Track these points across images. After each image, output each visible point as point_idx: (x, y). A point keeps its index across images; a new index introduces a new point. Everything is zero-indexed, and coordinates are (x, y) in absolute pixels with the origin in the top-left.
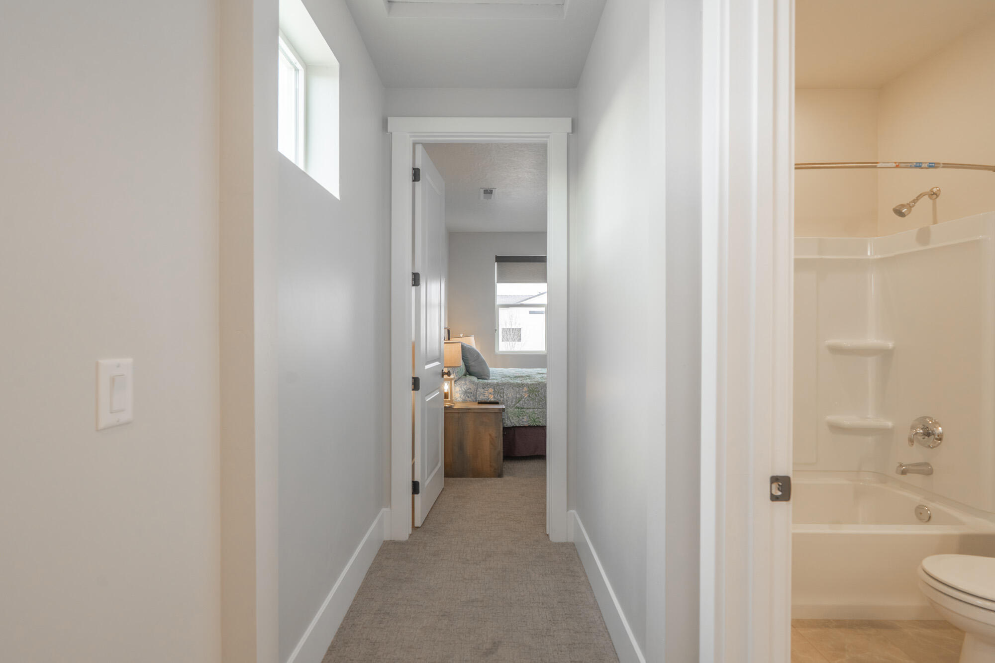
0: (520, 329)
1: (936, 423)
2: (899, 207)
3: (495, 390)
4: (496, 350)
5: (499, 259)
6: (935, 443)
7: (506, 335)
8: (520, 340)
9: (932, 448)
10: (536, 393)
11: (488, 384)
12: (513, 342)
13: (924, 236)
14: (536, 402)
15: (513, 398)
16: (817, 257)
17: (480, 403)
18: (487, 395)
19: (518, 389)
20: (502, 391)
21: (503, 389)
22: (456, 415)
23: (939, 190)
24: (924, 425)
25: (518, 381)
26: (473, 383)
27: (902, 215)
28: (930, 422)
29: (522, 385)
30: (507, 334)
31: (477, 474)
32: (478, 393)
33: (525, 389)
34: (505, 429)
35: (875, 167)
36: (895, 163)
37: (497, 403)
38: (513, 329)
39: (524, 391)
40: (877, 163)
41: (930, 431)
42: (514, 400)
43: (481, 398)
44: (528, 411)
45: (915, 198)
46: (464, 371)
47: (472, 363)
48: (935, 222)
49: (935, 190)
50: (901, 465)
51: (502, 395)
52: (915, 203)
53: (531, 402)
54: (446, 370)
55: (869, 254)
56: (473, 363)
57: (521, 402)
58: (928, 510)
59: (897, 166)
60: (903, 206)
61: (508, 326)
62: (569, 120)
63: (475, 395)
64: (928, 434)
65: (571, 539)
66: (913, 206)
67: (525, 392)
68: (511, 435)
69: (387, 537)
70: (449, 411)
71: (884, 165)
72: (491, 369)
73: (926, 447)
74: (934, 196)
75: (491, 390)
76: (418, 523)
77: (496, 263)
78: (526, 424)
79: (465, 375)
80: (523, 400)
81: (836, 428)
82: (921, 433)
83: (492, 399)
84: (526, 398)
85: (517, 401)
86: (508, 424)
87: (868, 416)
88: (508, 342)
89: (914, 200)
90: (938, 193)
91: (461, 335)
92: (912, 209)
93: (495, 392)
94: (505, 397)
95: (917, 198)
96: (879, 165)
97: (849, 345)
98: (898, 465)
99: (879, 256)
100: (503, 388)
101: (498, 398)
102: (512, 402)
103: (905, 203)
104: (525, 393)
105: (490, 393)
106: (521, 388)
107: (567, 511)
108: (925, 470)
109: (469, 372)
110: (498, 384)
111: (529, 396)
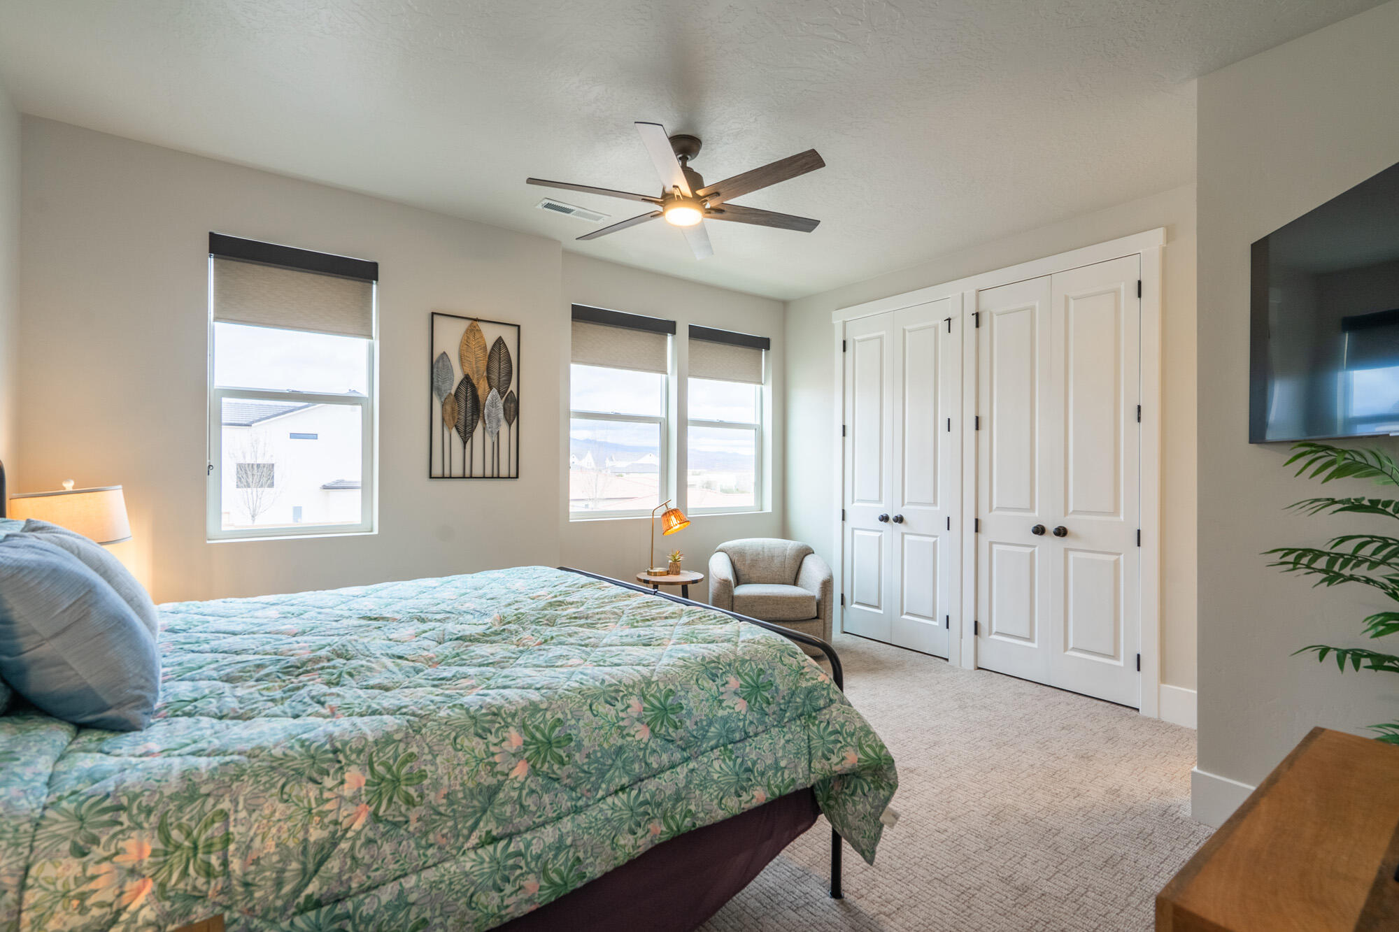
0: (273, 465)
3: (167, 839)
4: (211, 528)
5: (222, 247)
7: (244, 476)
8: (272, 485)
10: (412, 791)
12: (259, 489)
14: (411, 835)
15: (285, 860)
18: (109, 896)
19: (313, 792)
20: (217, 828)
21: (224, 815)
30: (246, 473)
32: (31, 897)
38: (258, 465)
39: (347, 791)
42: (295, 865)
51: (215, 860)
53: (387, 848)
56: (46, 649)
57: (334, 865)
61: (249, 460)
67: (354, 800)
77: (211, 261)
80: (344, 845)
84: (358, 833)
85: (311, 867)
88: (249, 490)
91: (69, 486)
94: (236, 865)
100: (225, 805)
102: (279, 884)
104: (351, 809)
105: (132, 872)
106: (328, 782)
111: (376, 818)
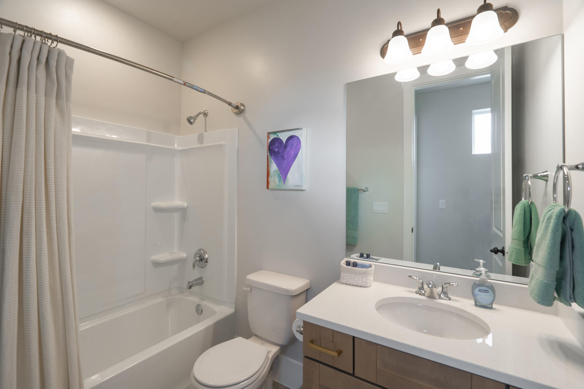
1: (205, 252)
2: (190, 118)
6: (205, 264)
9: (203, 268)
13: (201, 139)
16: (146, 143)
23: (207, 112)
24: (200, 255)
27: (191, 123)
28: (202, 252)
35: (172, 80)
36: (184, 81)
40: (174, 77)
41: (202, 258)
45: (197, 114)
48: (206, 131)
49: (206, 112)
50: (189, 283)
52: (197, 117)
55: (176, 146)
58: (201, 307)
59: (185, 84)
60: (191, 117)
64: (201, 259)
66: (196, 119)
71: (177, 80)
73: (200, 268)
74: (206, 115)
81: (157, 264)
82: (198, 260)
87: (174, 252)
89: (197, 115)
90: (207, 114)
92: (196, 120)
95: (198, 114)
96: (174, 79)
97: (164, 206)
98: (188, 283)
99: (181, 148)
103: (193, 116)
108: (200, 282)
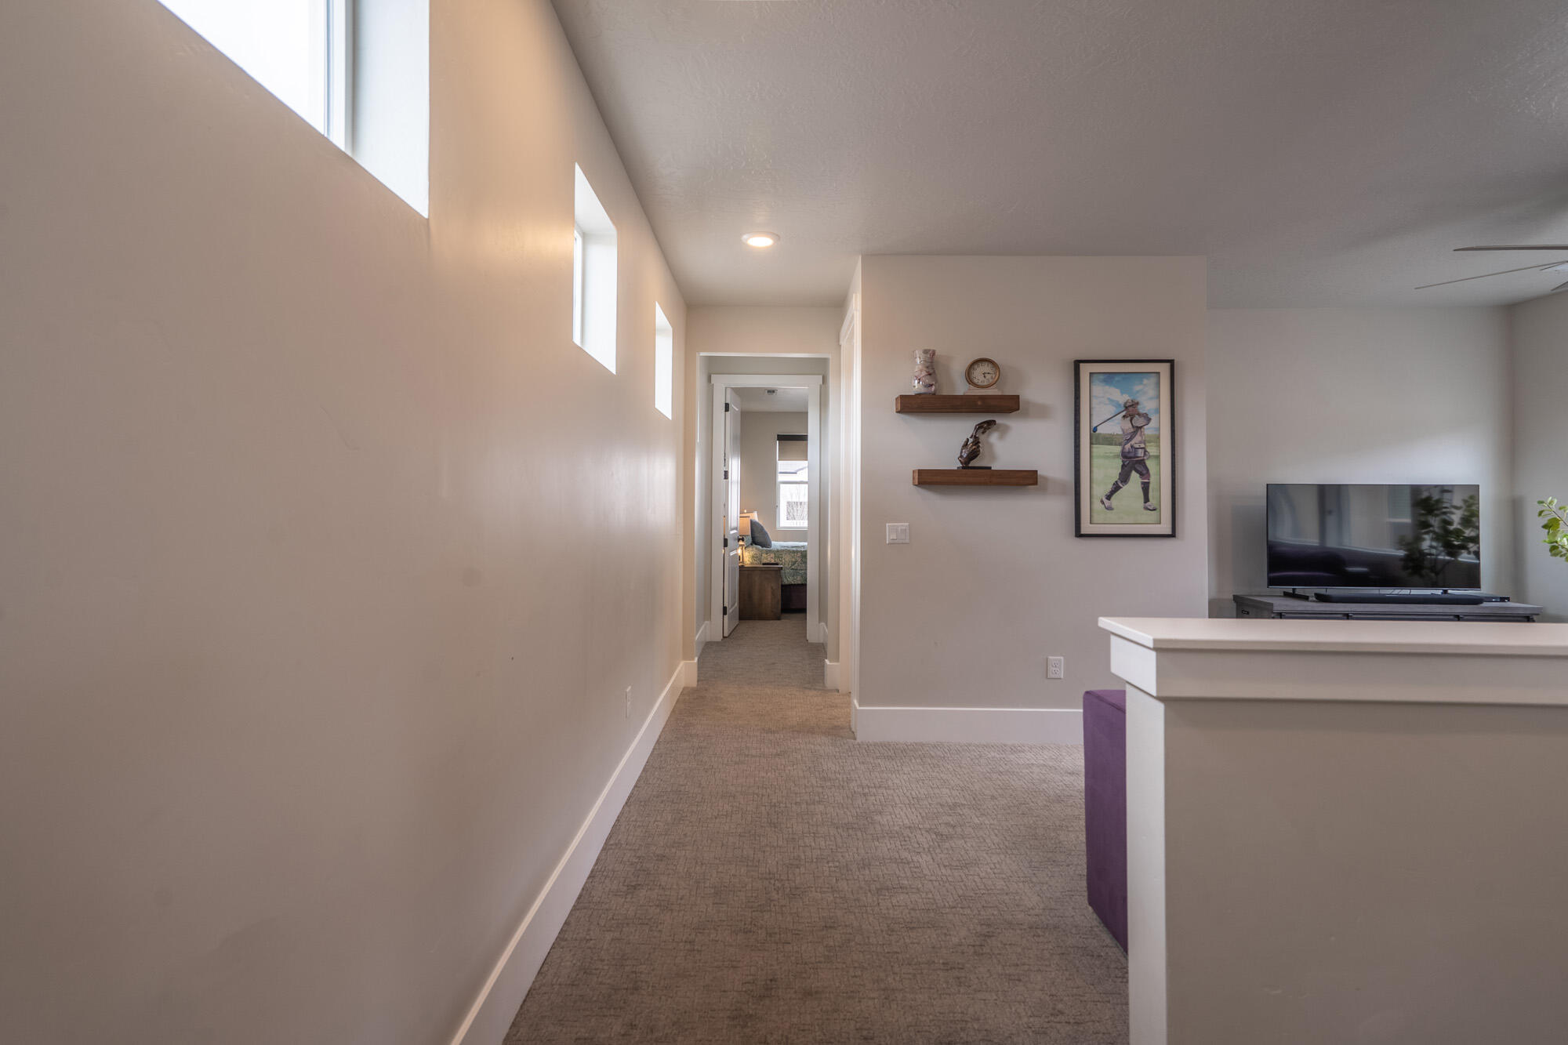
3: (775, 555)
4: (777, 526)
5: (781, 438)
7: (786, 512)
11: (770, 551)
15: (788, 561)
17: (764, 564)
18: (769, 558)
19: (793, 555)
20: (781, 556)
22: (747, 572)
25: (794, 549)
26: (759, 550)
29: (797, 552)
31: (762, 617)
32: (762, 556)
33: (799, 554)
34: (782, 586)
37: (777, 564)
38: (790, 504)
39: (798, 556)
42: (789, 563)
43: (765, 561)
44: (801, 572)
46: (751, 541)
47: (757, 535)
51: (781, 559)
54: (741, 537)
62: (821, 377)
63: (760, 559)
65: (822, 641)
68: (787, 589)
69: (708, 640)
70: (742, 567)
72: (773, 542)
75: (772, 555)
76: (726, 635)
77: (777, 442)
78: (800, 583)
79: (752, 544)
83: (773, 561)
86: (786, 582)
91: (751, 511)
93: (775, 557)
94: (783, 560)
100: (782, 553)
101: (777, 561)
102: (786, 565)
104: (799, 558)
105: (772, 557)
106: (795, 554)
107: (819, 622)
109: (754, 542)
110: (778, 551)
111: (802, 560)
